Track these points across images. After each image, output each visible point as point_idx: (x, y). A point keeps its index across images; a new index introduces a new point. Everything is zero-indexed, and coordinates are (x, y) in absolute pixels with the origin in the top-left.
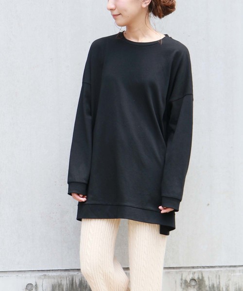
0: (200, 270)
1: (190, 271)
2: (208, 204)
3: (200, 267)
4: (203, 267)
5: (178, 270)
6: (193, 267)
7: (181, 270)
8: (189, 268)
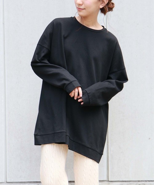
0: (143, 183)
1: (137, 184)
2: (150, 138)
3: (144, 181)
4: (145, 181)
5: (128, 183)
6: (139, 181)
7: (131, 183)
8: (136, 181)
